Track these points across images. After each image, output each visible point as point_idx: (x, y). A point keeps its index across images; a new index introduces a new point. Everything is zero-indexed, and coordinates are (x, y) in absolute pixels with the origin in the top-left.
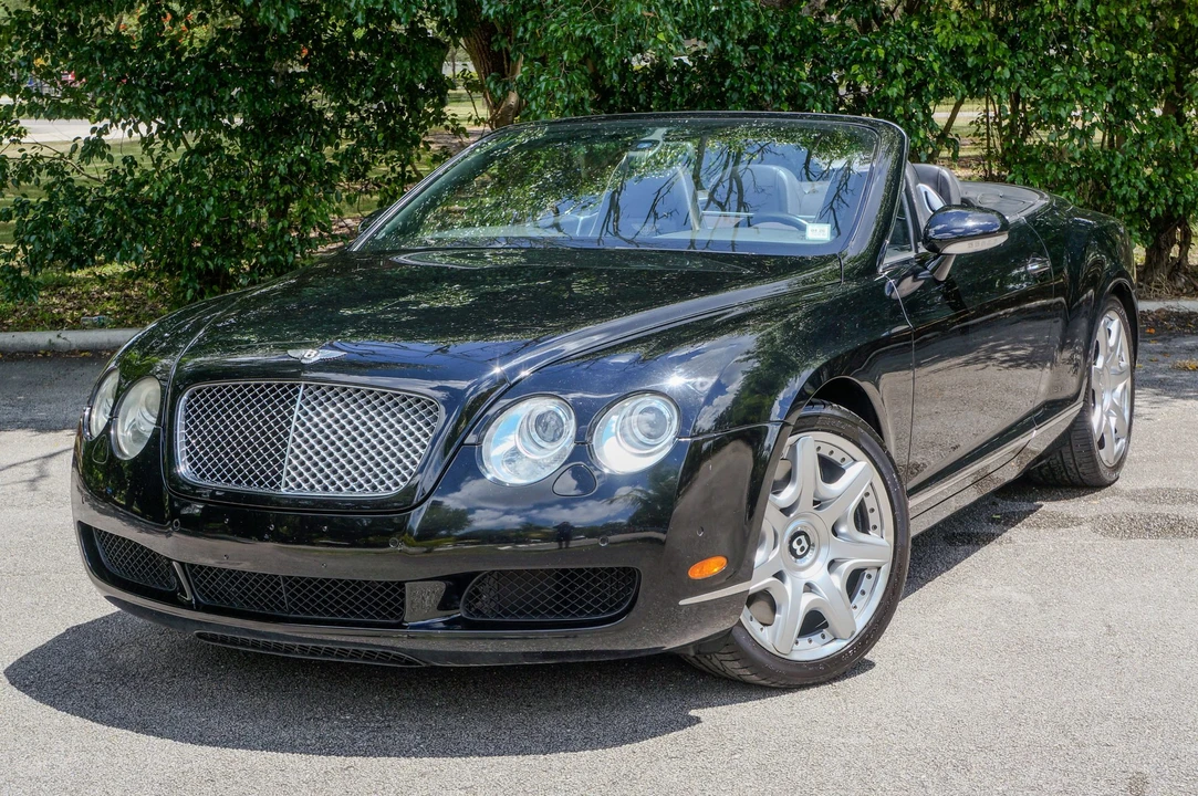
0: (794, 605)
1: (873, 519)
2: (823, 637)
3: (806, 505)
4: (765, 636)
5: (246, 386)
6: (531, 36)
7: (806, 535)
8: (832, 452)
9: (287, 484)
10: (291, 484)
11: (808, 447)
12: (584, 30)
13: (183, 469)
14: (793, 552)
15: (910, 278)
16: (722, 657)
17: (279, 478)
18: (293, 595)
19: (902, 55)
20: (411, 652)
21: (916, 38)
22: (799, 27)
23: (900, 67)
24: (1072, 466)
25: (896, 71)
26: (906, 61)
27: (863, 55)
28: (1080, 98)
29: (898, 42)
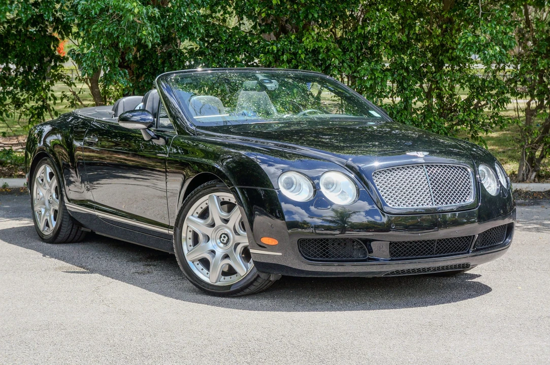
12: (109, 29)
19: (287, 51)
21: (294, 43)
22: (237, 36)
23: (285, 57)
25: (283, 60)
26: (288, 55)
27: (266, 50)
28: (375, 79)
29: (285, 45)
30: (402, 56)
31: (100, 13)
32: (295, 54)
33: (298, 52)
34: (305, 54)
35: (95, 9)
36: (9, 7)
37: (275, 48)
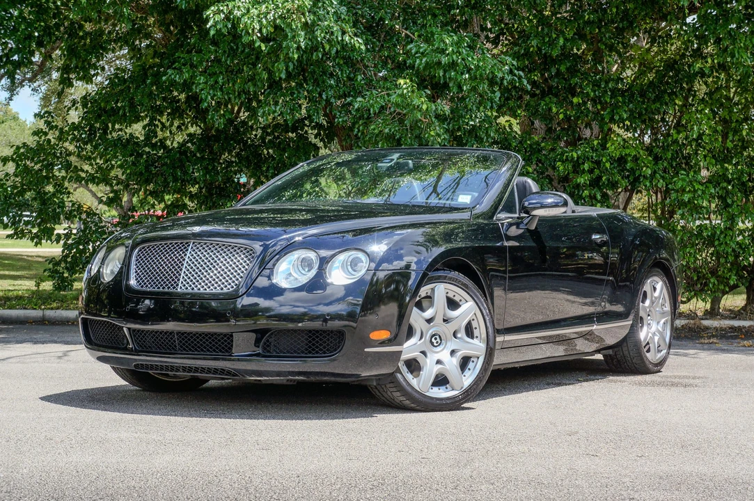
0: (430, 369)
1: (476, 333)
2: (447, 388)
3: (439, 320)
4: (414, 382)
5: (165, 244)
6: (362, 134)
7: (440, 337)
8: (454, 296)
9: (181, 288)
10: (183, 288)
11: (441, 290)
12: (390, 130)
13: (133, 282)
14: (432, 343)
15: (515, 227)
16: (391, 390)
17: (177, 285)
18: (181, 342)
19: (588, 159)
20: (234, 370)
21: (596, 150)
22: (529, 142)
23: (586, 166)
24: (629, 359)
25: (584, 169)
26: (590, 163)
27: (564, 158)
28: (695, 191)
29: (586, 151)
30: (726, 165)
31: (379, 112)
32: (598, 163)
33: (602, 160)
34: (610, 162)
35: (373, 108)
36: (273, 108)
37: (575, 155)
